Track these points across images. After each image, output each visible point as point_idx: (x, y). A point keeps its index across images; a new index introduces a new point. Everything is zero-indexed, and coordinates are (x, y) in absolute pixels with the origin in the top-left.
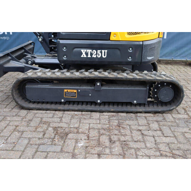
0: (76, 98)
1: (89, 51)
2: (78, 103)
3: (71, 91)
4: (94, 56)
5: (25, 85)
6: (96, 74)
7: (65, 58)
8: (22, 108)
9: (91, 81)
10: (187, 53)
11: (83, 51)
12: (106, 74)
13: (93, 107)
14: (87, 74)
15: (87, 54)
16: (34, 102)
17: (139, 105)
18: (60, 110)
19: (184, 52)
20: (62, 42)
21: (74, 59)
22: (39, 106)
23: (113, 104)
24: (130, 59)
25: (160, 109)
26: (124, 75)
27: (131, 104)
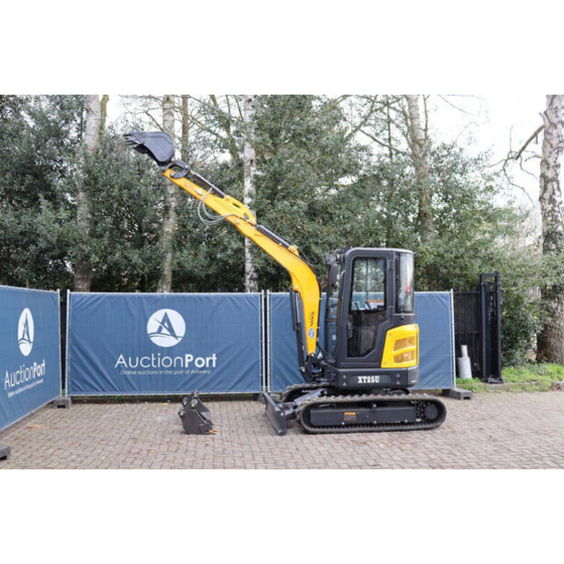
0: (355, 421)
1: (365, 378)
2: (355, 425)
3: (350, 414)
4: (369, 382)
5: (309, 410)
6: (371, 397)
7: (345, 384)
8: (307, 432)
9: (367, 404)
10: (433, 382)
11: (360, 378)
12: (379, 397)
13: (369, 429)
14: (364, 397)
15: (363, 380)
16: (315, 427)
17: (409, 424)
18: (342, 433)
19: (430, 381)
20: (341, 370)
21: (352, 383)
22: (322, 430)
23: (387, 425)
24: (398, 383)
25: (428, 426)
26: (396, 397)
27: (403, 424)
